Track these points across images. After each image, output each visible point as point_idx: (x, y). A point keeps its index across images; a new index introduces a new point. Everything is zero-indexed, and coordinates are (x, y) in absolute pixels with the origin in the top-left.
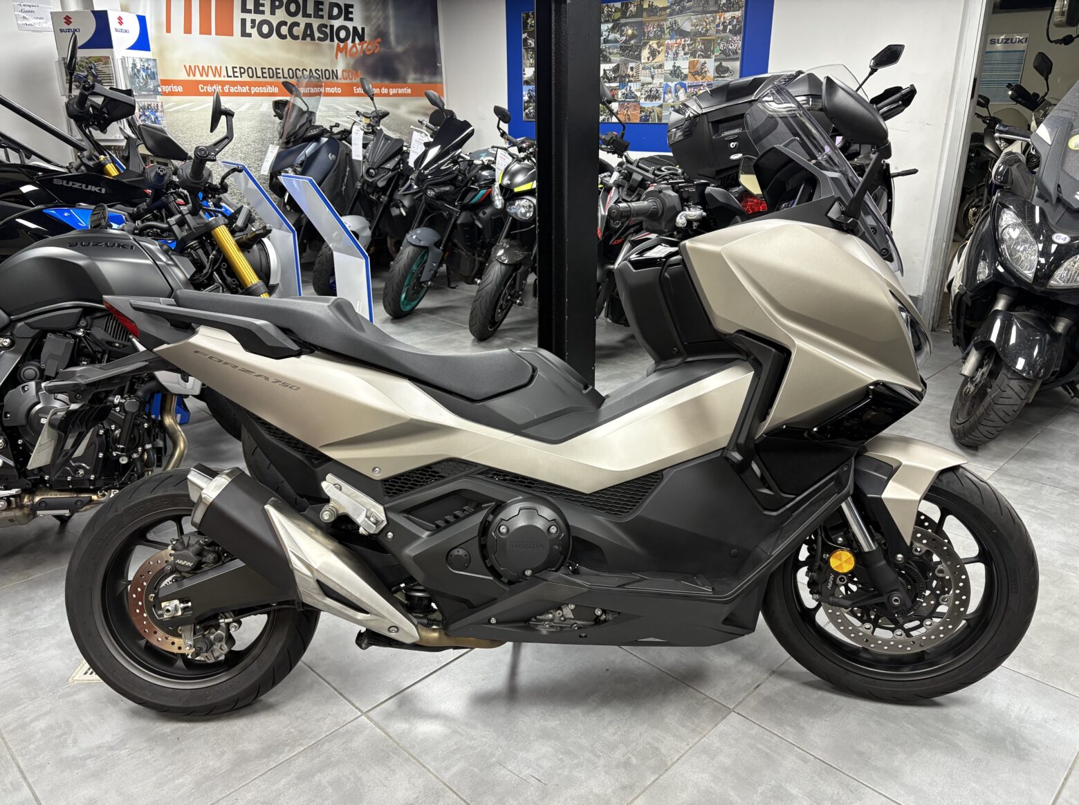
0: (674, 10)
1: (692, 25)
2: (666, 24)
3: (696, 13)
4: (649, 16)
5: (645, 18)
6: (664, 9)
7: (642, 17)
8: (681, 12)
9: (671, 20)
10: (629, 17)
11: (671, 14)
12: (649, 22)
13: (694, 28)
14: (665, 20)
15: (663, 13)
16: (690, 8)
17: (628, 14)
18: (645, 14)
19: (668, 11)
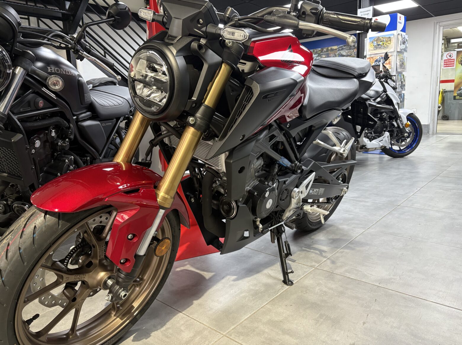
0: (339, 49)
1: (346, 53)
2: (337, 54)
3: (347, 50)
4: (331, 51)
5: (329, 52)
6: (336, 49)
7: (328, 52)
8: (342, 50)
9: (338, 52)
10: (324, 52)
11: (338, 51)
12: (331, 53)
13: (347, 54)
14: (336, 52)
15: (336, 50)
16: (345, 48)
17: (323, 51)
18: (329, 51)
19: (337, 50)
